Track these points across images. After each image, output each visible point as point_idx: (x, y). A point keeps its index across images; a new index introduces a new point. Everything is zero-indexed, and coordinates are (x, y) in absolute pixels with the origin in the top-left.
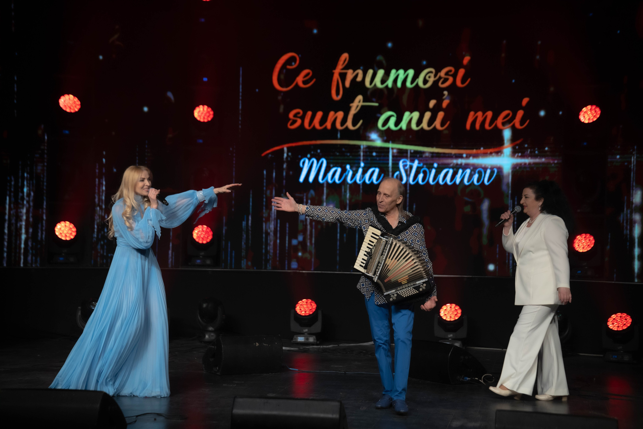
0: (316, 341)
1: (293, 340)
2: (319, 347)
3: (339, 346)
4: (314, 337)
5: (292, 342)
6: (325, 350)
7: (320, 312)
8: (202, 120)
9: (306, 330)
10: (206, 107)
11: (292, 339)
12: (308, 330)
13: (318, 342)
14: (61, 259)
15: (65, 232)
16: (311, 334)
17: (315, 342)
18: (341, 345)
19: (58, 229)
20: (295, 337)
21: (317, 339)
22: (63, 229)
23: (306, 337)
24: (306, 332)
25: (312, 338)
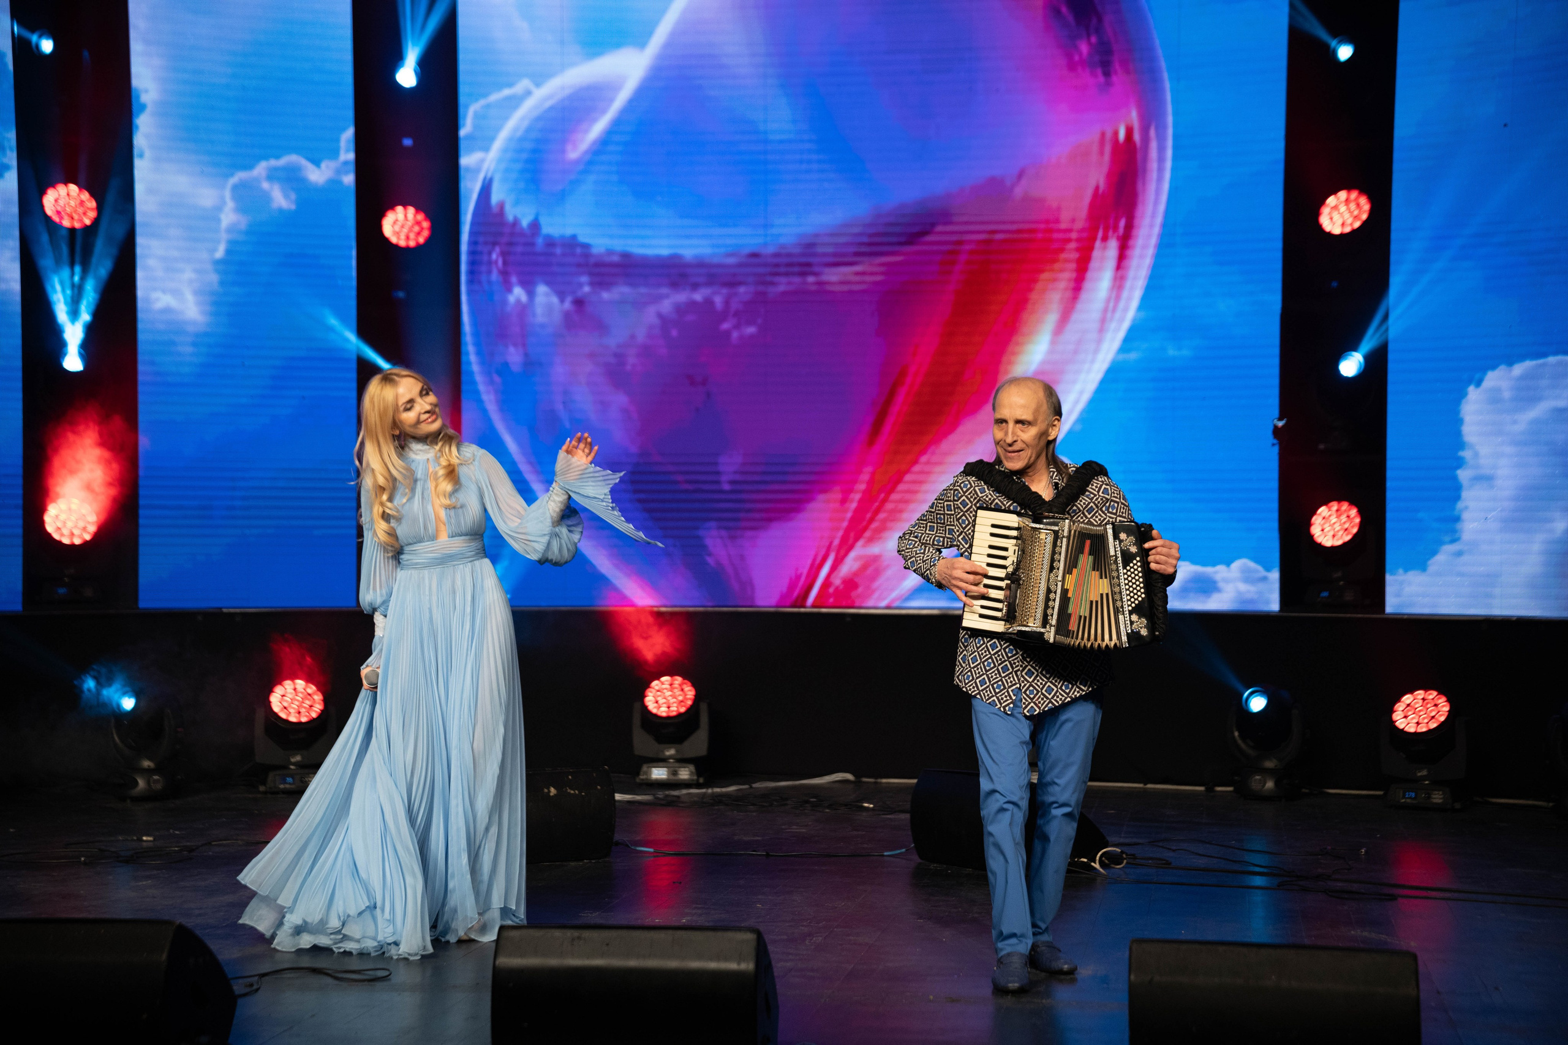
0: (695, 777)
1: (641, 777)
2: (704, 790)
3: (751, 787)
4: (692, 768)
5: (638, 780)
6: (718, 799)
7: (704, 707)
8: (402, 243)
9: (671, 752)
10: (411, 210)
11: (638, 774)
12: (677, 751)
13: (701, 780)
14: (62, 591)
15: (70, 524)
16: (683, 761)
17: (693, 780)
18: (756, 785)
19: (50, 516)
20: (645, 768)
21: (699, 772)
22: (63, 517)
23: (672, 769)
24: (670, 757)
25: (687, 769)
